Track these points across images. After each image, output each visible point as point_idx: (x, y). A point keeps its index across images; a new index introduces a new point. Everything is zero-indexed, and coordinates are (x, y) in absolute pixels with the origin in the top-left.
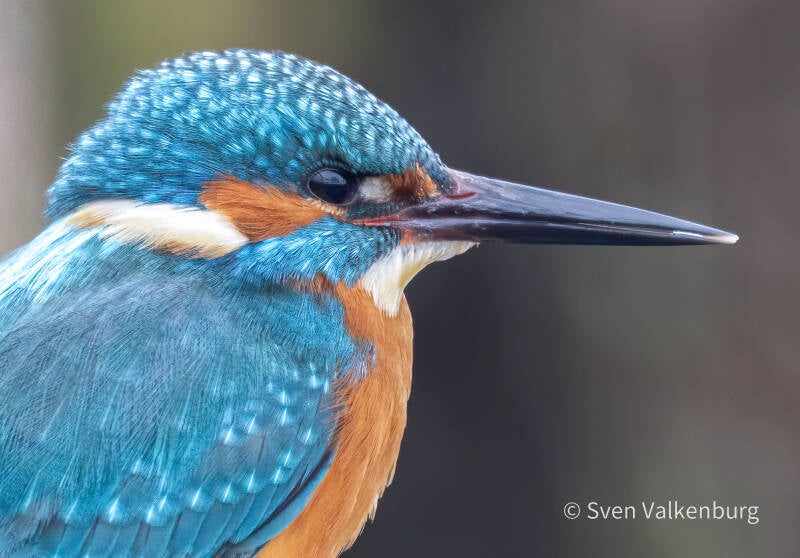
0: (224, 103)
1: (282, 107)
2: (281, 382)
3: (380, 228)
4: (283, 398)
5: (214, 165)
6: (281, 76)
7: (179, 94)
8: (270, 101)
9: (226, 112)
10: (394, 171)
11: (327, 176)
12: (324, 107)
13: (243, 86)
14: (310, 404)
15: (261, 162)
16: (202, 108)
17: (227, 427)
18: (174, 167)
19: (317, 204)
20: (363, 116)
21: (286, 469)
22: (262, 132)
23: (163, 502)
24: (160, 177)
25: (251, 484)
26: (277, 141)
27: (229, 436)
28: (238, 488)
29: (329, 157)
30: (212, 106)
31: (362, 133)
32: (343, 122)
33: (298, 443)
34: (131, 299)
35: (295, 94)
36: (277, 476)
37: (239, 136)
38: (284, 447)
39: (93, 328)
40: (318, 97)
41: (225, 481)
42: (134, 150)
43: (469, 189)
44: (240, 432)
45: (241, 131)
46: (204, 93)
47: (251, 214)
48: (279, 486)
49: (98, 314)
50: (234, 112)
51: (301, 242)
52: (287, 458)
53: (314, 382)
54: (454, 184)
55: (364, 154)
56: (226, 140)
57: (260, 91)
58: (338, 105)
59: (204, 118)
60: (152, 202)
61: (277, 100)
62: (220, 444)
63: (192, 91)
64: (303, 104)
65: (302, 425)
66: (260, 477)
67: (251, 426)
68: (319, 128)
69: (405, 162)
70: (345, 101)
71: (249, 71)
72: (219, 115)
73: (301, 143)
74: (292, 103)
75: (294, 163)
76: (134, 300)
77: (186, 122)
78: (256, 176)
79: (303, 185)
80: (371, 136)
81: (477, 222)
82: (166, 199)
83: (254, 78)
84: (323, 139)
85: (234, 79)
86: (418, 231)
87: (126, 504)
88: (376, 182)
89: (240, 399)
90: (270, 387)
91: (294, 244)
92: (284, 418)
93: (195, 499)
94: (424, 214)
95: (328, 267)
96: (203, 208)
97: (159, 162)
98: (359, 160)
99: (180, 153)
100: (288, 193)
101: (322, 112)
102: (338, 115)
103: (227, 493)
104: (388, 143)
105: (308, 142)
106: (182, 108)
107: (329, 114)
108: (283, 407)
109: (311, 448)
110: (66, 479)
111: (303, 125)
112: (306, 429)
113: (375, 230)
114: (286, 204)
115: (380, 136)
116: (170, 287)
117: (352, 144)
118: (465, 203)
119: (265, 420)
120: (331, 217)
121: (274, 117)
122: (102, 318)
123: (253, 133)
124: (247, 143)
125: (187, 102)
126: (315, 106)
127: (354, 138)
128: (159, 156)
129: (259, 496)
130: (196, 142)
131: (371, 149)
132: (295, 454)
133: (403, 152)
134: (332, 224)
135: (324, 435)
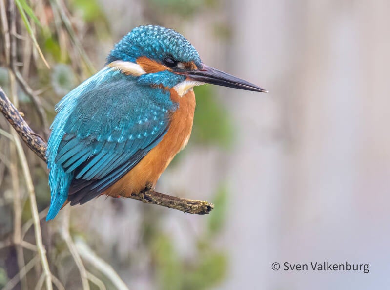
0: (146, 38)
1: (160, 41)
2: (155, 110)
3: (180, 75)
4: (155, 113)
5: (142, 53)
6: (163, 33)
7: (137, 34)
8: (157, 39)
9: (146, 40)
10: (185, 62)
11: (169, 61)
12: (170, 43)
13: (152, 35)
14: (162, 115)
15: (153, 54)
16: (141, 38)
17: (140, 120)
18: (132, 52)
19: (165, 67)
20: (180, 46)
21: (155, 131)
22: (154, 46)
23: (122, 137)
24: (128, 54)
25: (145, 134)
26: (157, 49)
27: (140, 122)
28: (142, 135)
29: (169, 55)
30: (143, 38)
31: (179, 51)
32: (174, 47)
33: (159, 125)
34: (118, 86)
35: (164, 38)
36: (153, 133)
37: (148, 46)
38: (155, 126)
39: (108, 92)
40: (170, 40)
41: (139, 133)
42: (124, 47)
43: (206, 69)
44: (143, 121)
45: (149, 45)
46: (142, 35)
47: (147, 66)
48: (153, 135)
49: (110, 89)
50: (148, 40)
51: (158, 75)
52: (156, 129)
53: (163, 110)
54: (202, 68)
55: (178, 56)
56: (145, 47)
57: (156, 36)
58: (174, 43)
59: (141, 41)
60: (126, 61)
61: (159, 39)
62: (138, 124)
63: (140, 34)
64: (165, 41)
65: (160, 120)
66: (148, 133)
67: (146, 120)
68: (168, 48)
69: (188, 60)
70: (177, 43)
71: (156, 31)
72: (144, 41)
73: (163, 51)
74: (163, 41)
75: (161, 56)
76: (119, 86)
77: (137, 41)
78: (151, 57)
79: (163, 61)
80: (181, 52)
81: (206, 78)
82: (128, 60)
83: (156, 33)
84: (168, 51)
85: (151, 32)
86: (191, 78)
87: (113, 137)
88: (181, 64)
89: (144, 113)
90: (152, 111)
91: (155, 75)
92: (155, 118)
93: (131, 137)
94: (193, 74)
95: (163, 82)
96: (136, 63)
97: (129, 50)
98: (177, 57)
99: (134, 49)
100: (158, 63)
101: (169, 44)
102: (173, 45)
103: (139, 136)
104: (185, 54)
105: (165, 51)
106: (136, 37)
107: (171, 45)
108: (155, 116)
109: (162, 126)
110: (98, 129)
111: (164, 47)
112: (161, 122)
113: (179, 76)
114: (157, 65)
115: (183, 53)
116: (129, 84)
117: (175, 53)
118: (204, 73)
119: (150, 119)
120: (168, 70)
121: (157, 43)
122: (110, 90)
123: (151, 46)
124: (150, 48)
125: (138, 36)
126: (168, 42)
127: (176, 52)
128: (129, 49)
129: (148, 138)
130: (138, 46)
131: (180, 55)
132: (158, 128)
133: (189, 57)
134: (167, 72)
135: (166, 123)
